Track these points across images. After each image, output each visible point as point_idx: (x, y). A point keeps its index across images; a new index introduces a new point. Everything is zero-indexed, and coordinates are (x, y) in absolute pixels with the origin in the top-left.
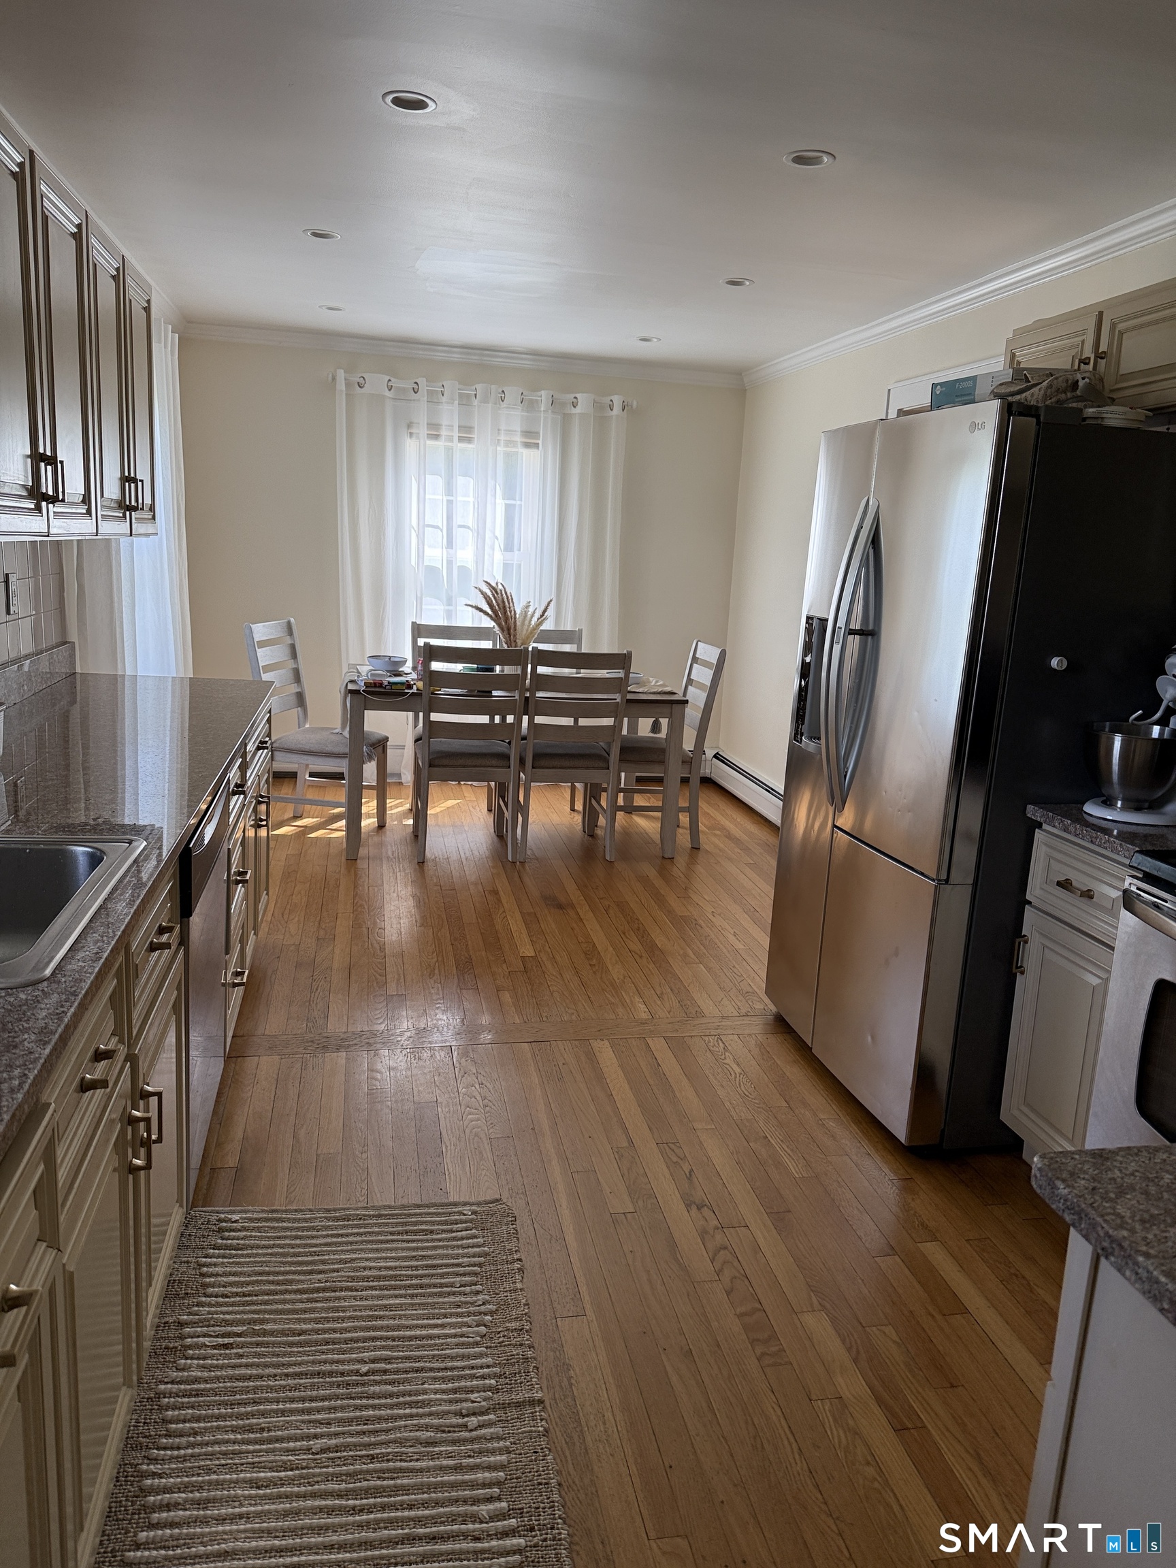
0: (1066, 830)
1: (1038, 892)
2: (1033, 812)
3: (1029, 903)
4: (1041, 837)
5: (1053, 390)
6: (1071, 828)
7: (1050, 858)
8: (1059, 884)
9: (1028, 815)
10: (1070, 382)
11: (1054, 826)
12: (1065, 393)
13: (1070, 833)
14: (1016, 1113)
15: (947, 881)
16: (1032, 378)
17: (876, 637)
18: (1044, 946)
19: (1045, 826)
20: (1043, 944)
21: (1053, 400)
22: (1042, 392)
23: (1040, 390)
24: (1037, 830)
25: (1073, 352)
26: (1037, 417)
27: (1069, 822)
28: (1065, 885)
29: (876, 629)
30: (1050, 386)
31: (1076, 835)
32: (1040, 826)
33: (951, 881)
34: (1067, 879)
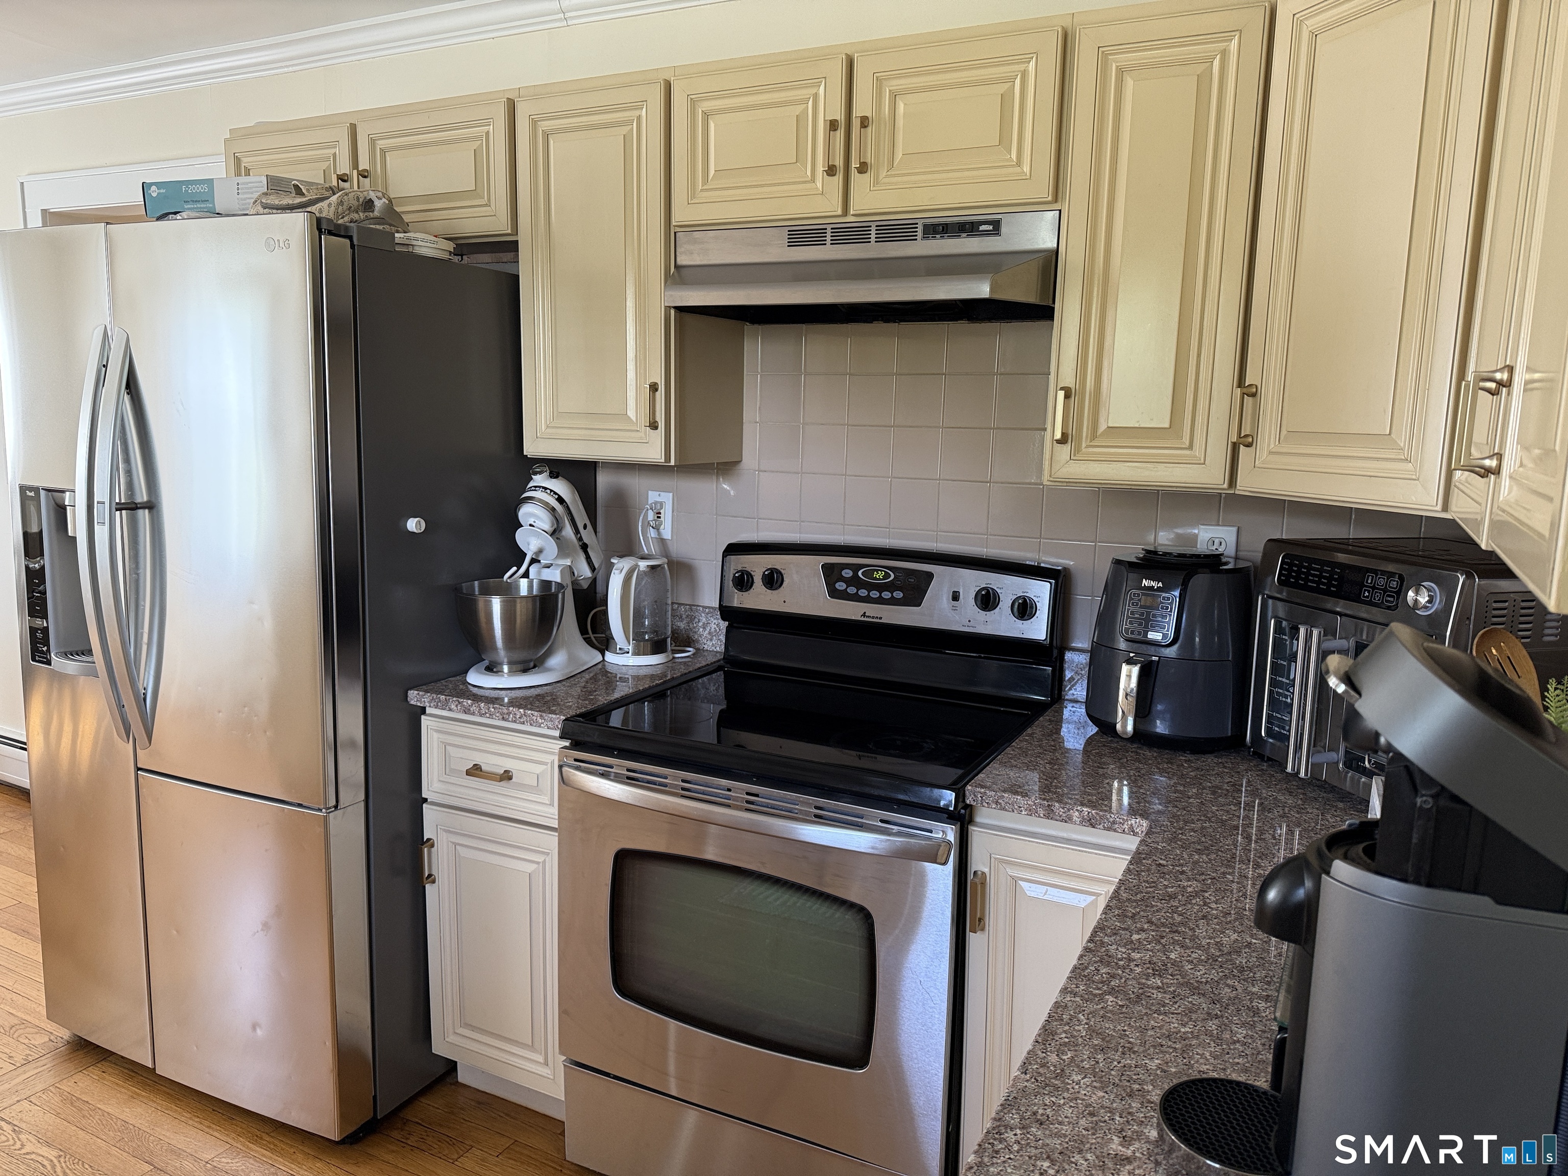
0: (467, 711)
1: (436, 786)
2: (414, 697)
3: (425, 800)
4: (429, 723)
5: (345, 207)
6: (473, 708)
7: (446, 745)
8: (468, 773)
9: (412, 702)
10: (361, 200)
11: (450, 710)
12: (357, 212)
13: (473, 714)
14: (451, 1038)
15: (336, 807)
16: (308, 190)
17: (155, 511)
18: (455, 844)
19: (428, 710)
20: (453, 843)
21: (346, 219)
22: (333, 209)
23: (329, 205)
24: (423, 717)
25: (324, 165)
26: (350, 238)
27: (469, 702)
28: (475, 771)
29: (153, 500)
30: (341, 203)
31: (481, 715)
32: (423, 710)
33: (341, 805)
34: (475, 765)
